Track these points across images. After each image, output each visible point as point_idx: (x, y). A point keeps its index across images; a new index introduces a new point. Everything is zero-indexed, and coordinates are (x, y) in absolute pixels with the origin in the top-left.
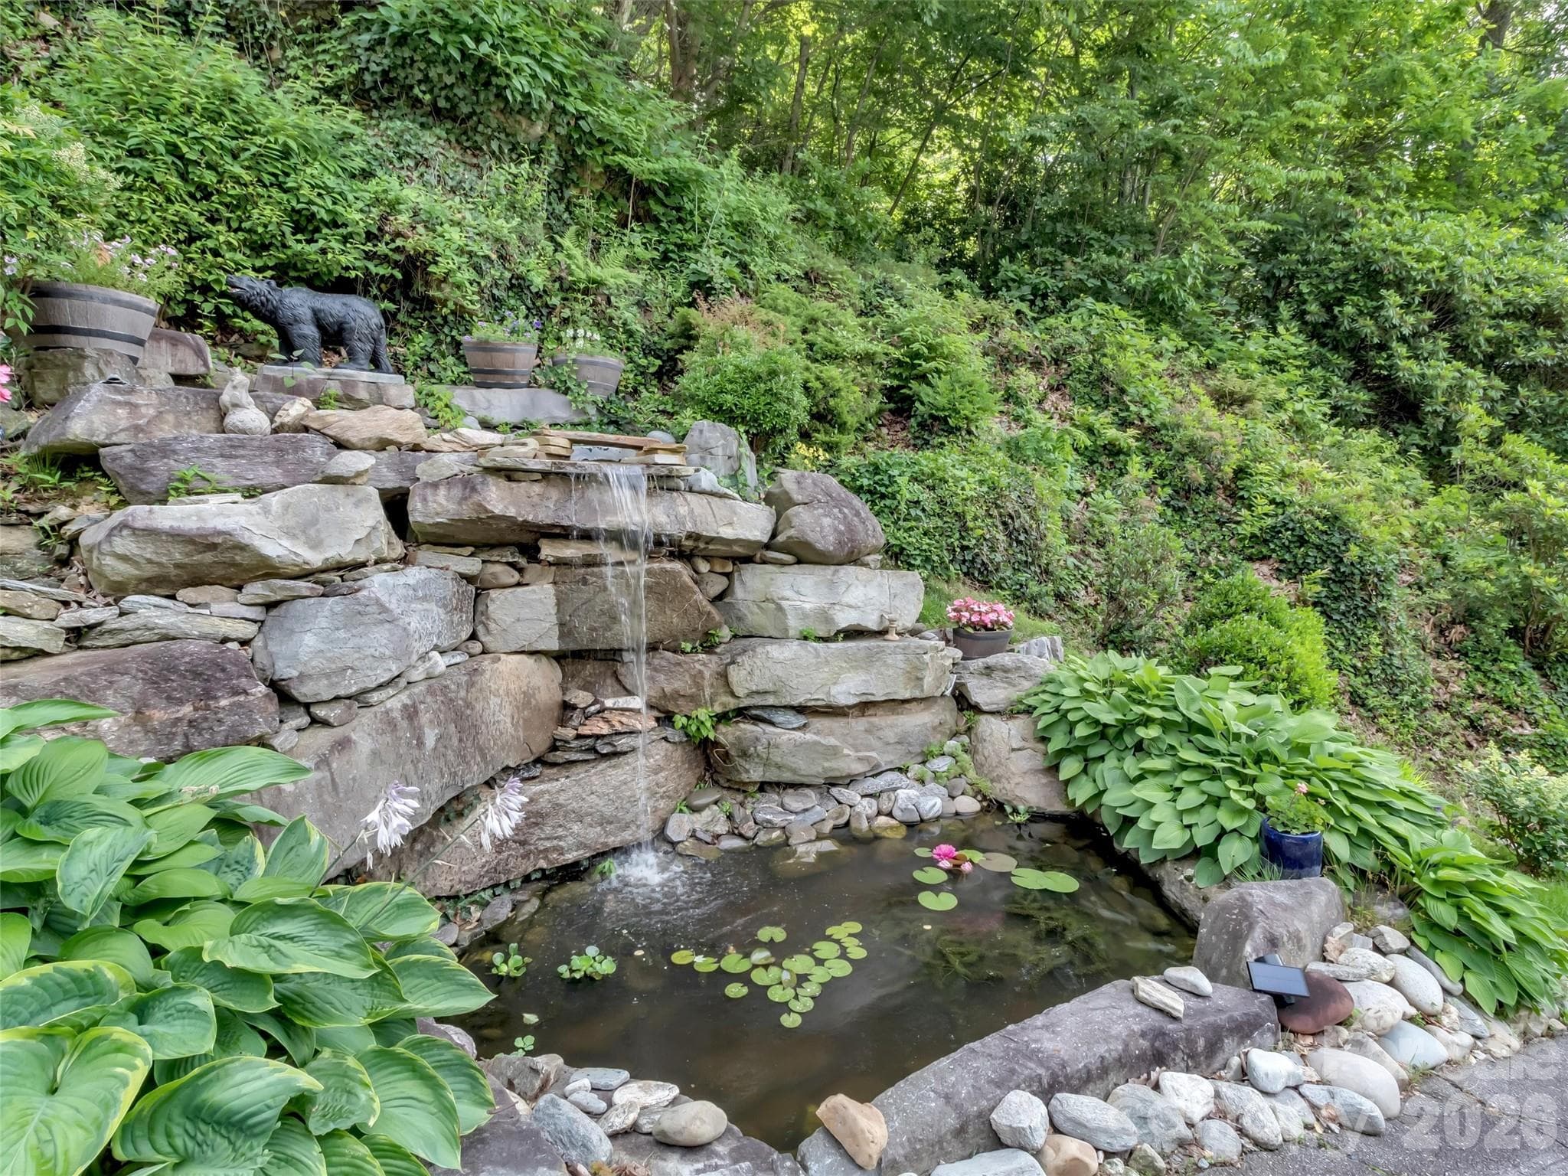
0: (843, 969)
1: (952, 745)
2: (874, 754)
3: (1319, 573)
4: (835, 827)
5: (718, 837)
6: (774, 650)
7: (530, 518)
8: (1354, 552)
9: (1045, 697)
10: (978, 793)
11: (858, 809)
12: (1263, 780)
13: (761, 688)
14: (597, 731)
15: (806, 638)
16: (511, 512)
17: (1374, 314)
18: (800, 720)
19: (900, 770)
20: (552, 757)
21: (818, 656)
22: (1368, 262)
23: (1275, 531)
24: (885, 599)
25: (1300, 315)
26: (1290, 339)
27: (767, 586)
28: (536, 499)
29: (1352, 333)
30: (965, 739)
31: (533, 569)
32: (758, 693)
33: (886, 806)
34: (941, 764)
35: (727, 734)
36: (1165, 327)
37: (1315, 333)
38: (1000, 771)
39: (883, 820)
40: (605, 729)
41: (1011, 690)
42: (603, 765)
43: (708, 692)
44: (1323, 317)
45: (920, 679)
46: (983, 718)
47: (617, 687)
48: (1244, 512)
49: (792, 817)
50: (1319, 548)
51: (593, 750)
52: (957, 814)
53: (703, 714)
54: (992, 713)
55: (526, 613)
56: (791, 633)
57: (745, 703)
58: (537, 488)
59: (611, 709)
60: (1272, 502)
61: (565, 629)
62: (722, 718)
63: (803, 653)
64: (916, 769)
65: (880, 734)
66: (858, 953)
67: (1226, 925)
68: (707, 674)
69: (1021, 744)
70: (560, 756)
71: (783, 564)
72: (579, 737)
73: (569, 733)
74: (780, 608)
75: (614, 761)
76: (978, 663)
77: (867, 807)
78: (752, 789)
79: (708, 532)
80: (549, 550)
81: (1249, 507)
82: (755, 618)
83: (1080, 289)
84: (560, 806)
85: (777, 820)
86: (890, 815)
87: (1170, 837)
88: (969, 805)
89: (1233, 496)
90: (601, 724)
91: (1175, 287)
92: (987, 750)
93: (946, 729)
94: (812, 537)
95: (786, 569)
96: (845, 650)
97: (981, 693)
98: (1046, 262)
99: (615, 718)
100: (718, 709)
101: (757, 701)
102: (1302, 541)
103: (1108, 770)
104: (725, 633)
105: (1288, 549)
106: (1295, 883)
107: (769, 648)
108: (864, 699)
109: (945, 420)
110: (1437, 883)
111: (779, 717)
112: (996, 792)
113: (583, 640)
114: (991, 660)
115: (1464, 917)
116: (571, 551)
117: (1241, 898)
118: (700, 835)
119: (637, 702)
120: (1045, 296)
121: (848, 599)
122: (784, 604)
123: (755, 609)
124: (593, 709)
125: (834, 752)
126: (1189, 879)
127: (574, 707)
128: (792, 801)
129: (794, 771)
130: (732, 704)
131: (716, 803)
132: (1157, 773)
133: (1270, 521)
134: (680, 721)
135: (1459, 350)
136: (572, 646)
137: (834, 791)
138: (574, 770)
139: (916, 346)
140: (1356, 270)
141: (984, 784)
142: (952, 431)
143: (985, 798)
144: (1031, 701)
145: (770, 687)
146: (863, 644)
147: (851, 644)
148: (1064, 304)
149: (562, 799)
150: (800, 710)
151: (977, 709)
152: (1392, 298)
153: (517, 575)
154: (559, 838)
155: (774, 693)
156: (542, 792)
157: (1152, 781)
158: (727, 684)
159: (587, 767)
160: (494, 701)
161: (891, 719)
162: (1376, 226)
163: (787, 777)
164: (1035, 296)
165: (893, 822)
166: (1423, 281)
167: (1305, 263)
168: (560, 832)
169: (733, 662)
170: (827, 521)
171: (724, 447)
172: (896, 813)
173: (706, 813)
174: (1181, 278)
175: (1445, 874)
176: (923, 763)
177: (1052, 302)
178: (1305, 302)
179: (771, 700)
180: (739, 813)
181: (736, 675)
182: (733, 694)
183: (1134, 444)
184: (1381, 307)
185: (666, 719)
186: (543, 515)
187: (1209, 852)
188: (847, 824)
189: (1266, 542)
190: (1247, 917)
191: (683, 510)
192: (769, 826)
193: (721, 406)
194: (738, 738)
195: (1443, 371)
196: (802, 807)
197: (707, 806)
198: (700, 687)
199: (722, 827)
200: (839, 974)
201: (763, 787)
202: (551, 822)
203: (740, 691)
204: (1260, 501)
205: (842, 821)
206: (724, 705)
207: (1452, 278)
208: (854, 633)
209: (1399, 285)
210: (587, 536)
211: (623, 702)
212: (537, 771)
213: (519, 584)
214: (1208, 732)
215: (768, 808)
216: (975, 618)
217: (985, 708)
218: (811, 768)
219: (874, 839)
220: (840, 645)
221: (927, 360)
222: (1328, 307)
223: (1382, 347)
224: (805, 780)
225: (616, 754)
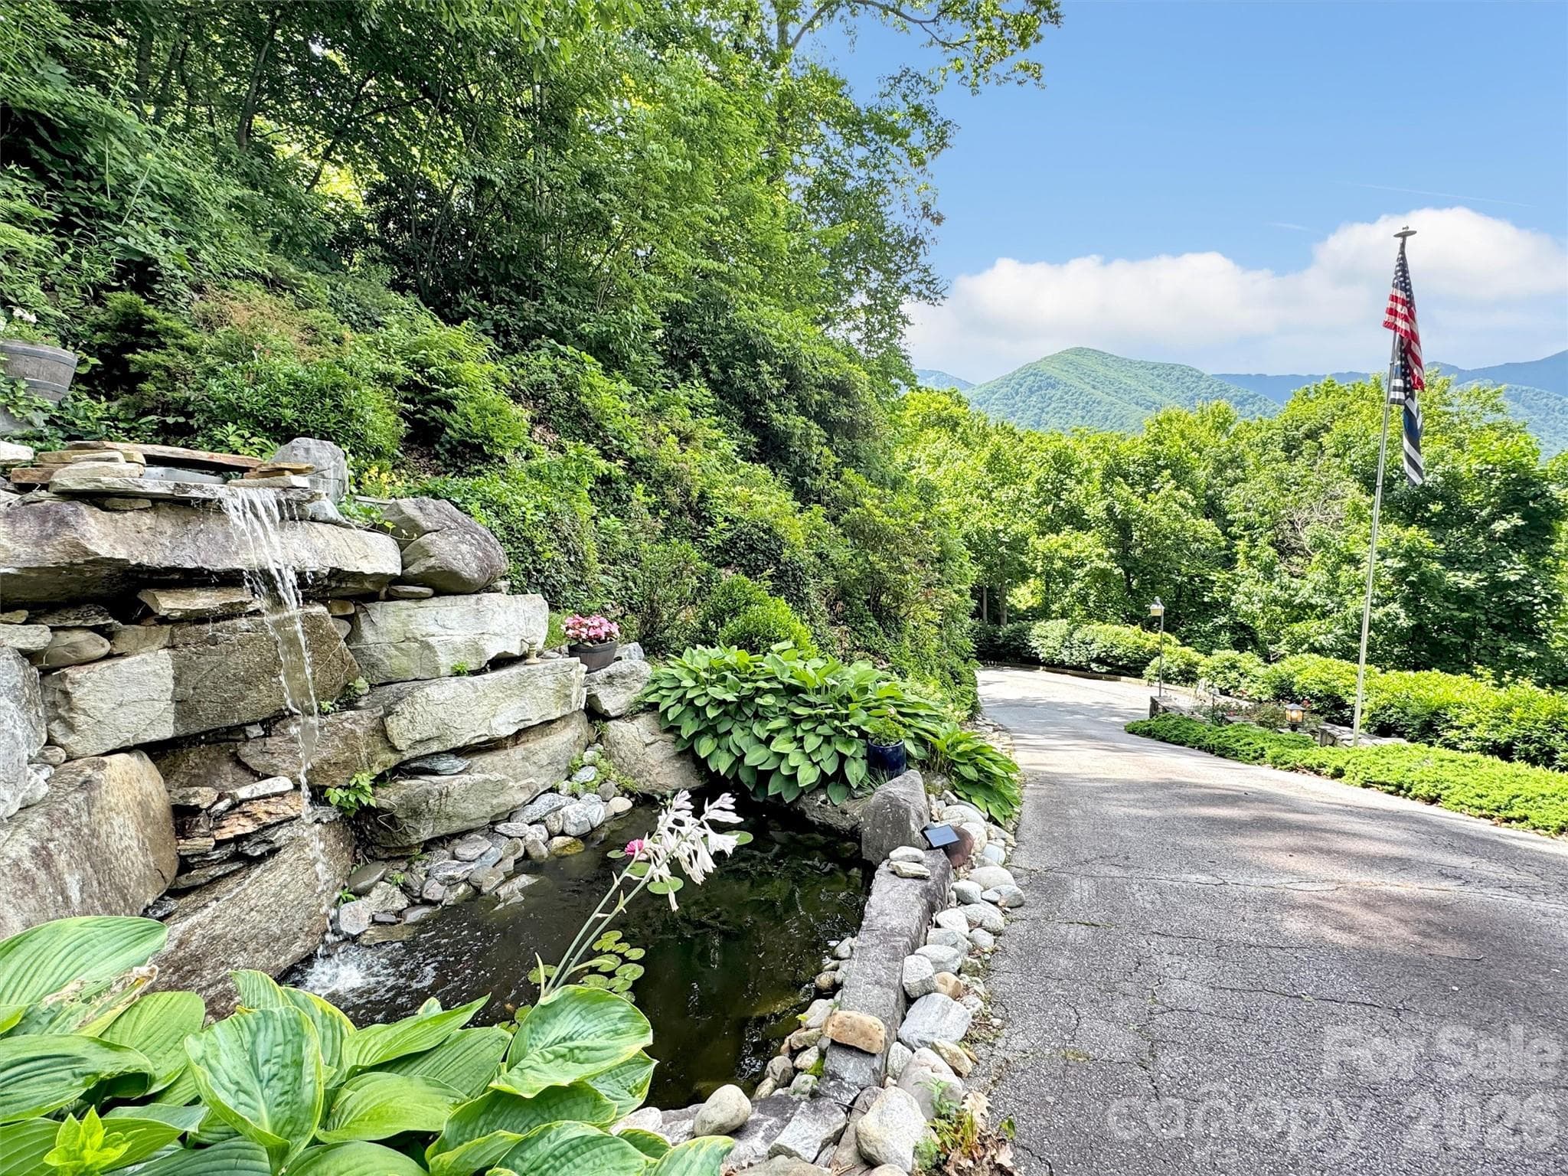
0: (636, 972)
1: (589, 755)
2: (532, 780)
3: (769, 572)
4: (517, 862)
5: (399, 914)
6: (432, 691)
7: (145, 560)
8: (787, 552)
9: (664, 692)
10: (627, 792)
11: (529, 838)
12: (854, 715)
13: (425, 736)
14: (240, 831)
15: (458, 674)
16: (121, 553)
17: (755, 376)
18: (460, 764)
19: (551, 790)
20: (184, 881)
21: (476, 690)
22: (746, 337)
23: (732, 542)
24: (522, 623)
25: (706, 373)
26: (702, 392)
27: (405, 624)
28: (147, 535)
29: (742, 390)
30: (598, 746)
31: (130, 634)
32: (421, 741)
33: (556, 827)
34: (587, 775)
35: (389, 797)
36: (617, 373)
37: (715, 386)
38: (640, 766)
39: (558, 841)
40: (250, 827)
41: (629, 693)
42: (256, 872)
43: (364, 752)
44: (720, 377)
45: (568, 696)
46: (610, 724)
47: (240, 774)
48: (709, 529)
49: (473, 866)
50: (763, 552)
51: (237, 856)
52: (616, 815)
53: (365, 779)
54: (617, 718)
55: (132, 693)
56: (443, 671)
57: (407, 756)
58: (147, 519)
59: (249, 800)
60: (726, 520)
61: (183, 706)
62: (380, 780)
63: (462, 689)
64: (565, 786)
65: (535, 758)
66: (638, 953)
67: (886, 817)
68: (359, 732)
69: (652, 738)
70: (198, 876)
71: (419, 598)
72: (220, 844)
73: (199, 843)
74: (427, 646)
75: (270, 863)
76: (600, 675)
77: (538, 833)
78: (417, 851)
79: (350, 567)
80: (169, 603)
81: (711, 524)
82: (394, 662)
83: (537, 330)
84: (219, 937)
85: (459, 873)
86: (562, 833)
87: (807, 776)
88: (623, 804)
89: (698, 517)
90: (243, 821)
91: (622, 339)
92: (624, 750)
93: (583, 742)
94: (458, 565)
95: (424, 603)
96: (500, 679)
97: (612, 701)
98: (502, 301)
99: (259, 808)
100: (378, 770)
101: (421, 750)
102: (752, 549)
103: (738, 737)
104: (361, 683)
105: (743, 556)
106: (900, 778)
107: (427, 690)
108: (521, 726)
109: (479, 448)
110: (959, 755)
111: (442, 765)
112: (640, 786)
113: (209, 717)
114: (612, 668)
115: (980, 771)
116: (204, 600)
117: (886, 797)
118: (380, 918)
119: (283, 784)
120: (507, 334)
121: (493, 628)
122: (430, 640)
123: (393, 652)
124: (222, 806)
125: (500, 786)
126: (824, 802)
127: (196, 810)
128: (465, 850)
129: (464, 818)
130: (393, 759)
131: (382, 879)
132: (779, 731)
133: (728, 535)
134: (335, 795)
135: (802, 409)
136: (194, 729)
137: (500, 828)
138: (220, 889)
139: (432, 370)
140: (738, 342)
141: (629, 782)
142: (487, 458)
143: (631, 795)
144: (652, 699)
145: (435, 733)
146: (514, 670)
147: (504, 673)
148: (526, 343)
149: (219, 928)
150: (460, 752)
151: (606, 718)
152: (766, 368)
153: (108, 646)
154: (224, 980)
155: (438, 738)
156: (193, 928)
157: (779, 737)
158: (386, 738)
159: (236, 879)
160: (117, 821)
161: (543, 742)
162: (745, 312)
163: (457, 825)
164: (498, 332)
165: (569, 839)
166: (781, 357)
167: (703, 332)
168: (223, 971)
169: (389, 714)
170: (464, 548)
171: (336, 469)
172: (571, 829)
173: (374, 893)
174: (626, 332)
175: (961, 748)
176: (569, 778)
177: (514, 339)
178: (707, 363)
179: (435, 747)
180: (416, 879)
181: (396, 727)
182: (394, 749)
183: (622, 473)
184: (759, 372)
185: (318, 796)
186: (156, 557)
187: (840, 777)
188: (526, 853)
189: (727, 552)
190: (900, 807)
191: (320, 543)
192: (451, 882)
193: (277, 423)
194: (407, 798)
195: (797, 422)
196: (477, 852)
197: (375, 885)
198: (354, 749)
199: (401, 902)
200: (636, 976)
201: (428, 846)
202: (210, 963)
203: (401, 744)
204: (719, 519)
205: (520, 854)
206: (383, 764)
207: (795, 355)
208: (501, 662)
209: (766, 356)
210: (231, 579)
211: (263, 787)
212: (172, 904)
213: (109, 656)
214: (804, 692)
215: (442, 864)
216: (592, 633)
217: (613, 714)
218: (476, 810)
219: (559, 858)
220: (491, 676)
221: (448, 386)
222: (723, 369)
223: (761, 403)
224: (473, 825)
225: (273, 852)
